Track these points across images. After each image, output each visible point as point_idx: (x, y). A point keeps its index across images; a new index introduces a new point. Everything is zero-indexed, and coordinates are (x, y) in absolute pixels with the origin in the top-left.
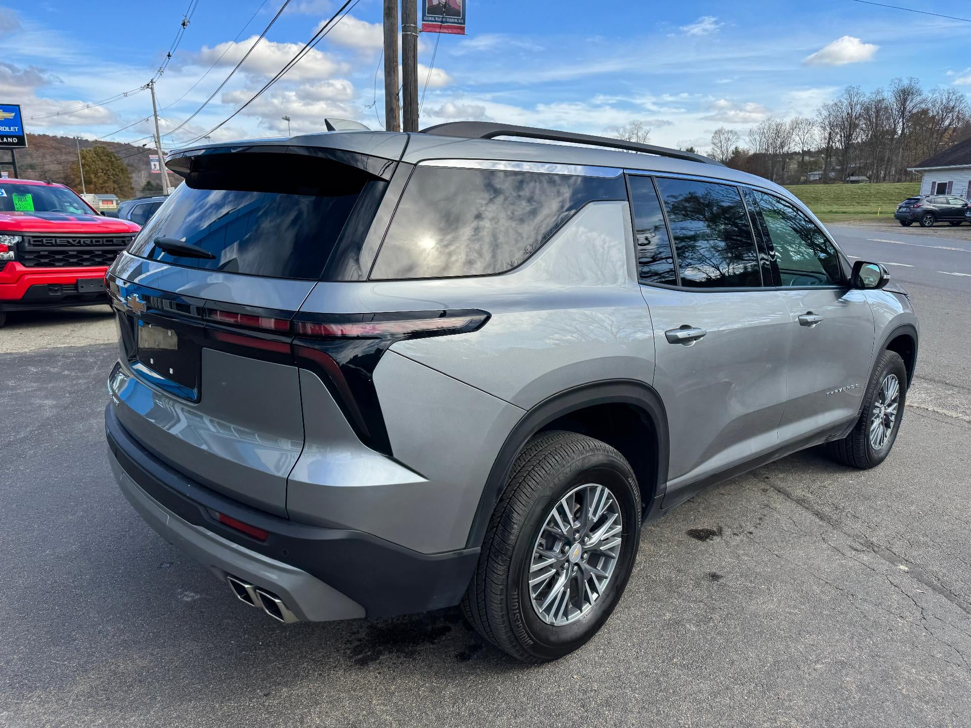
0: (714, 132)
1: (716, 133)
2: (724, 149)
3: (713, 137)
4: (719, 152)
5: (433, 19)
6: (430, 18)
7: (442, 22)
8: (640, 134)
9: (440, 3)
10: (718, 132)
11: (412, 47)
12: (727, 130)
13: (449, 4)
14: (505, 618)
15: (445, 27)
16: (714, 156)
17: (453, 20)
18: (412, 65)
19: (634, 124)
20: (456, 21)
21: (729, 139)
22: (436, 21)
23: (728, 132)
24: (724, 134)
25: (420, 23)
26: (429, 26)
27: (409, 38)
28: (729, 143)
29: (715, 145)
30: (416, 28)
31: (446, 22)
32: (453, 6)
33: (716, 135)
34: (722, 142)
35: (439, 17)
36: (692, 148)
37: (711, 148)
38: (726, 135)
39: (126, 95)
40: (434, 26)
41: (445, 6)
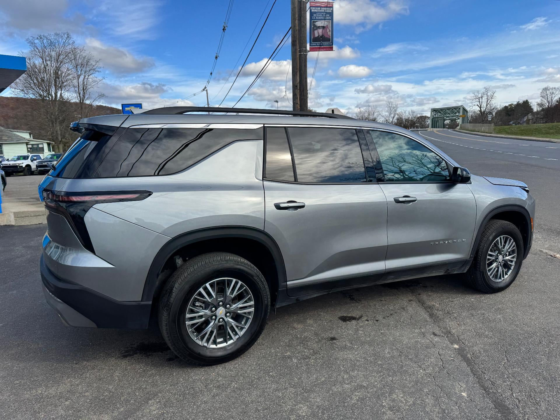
0: (542, 89)
1: (544, 89)
2: (549, 99)
3: (541, 92)
4: (546, 101)
5: (315, 45)
6: (314, 44)
7: (320, 45)
8: (489, 94)
9: (319, 36)
10: (546, 89)
11: (304, 60)
12: (551, 87)
13: (324, 36)
14: (170, 338)
15: (322, 48)
16: (542, 104)
17: (326, 44)
18: (304, 70)
19: (485, 88)
20: (328, 44)
21: (553, 93)
22: (317, 45)
23: (552, 89)
24: (549, 90)
25: (308, 48)
26: (313, 48)
27: (302, 56)
28: (553, 96)
29: (543, 97)
30: (306, 50)
31: (323, 45)
32: (326, 36)
33: (544, 91)
34: (548, 95)
35: (318, 43)
36: (527, 101)
37: (540, 99)
38: (551, 91)
39: (195, 95)
40: (316, 48)
41: (322, 37)
